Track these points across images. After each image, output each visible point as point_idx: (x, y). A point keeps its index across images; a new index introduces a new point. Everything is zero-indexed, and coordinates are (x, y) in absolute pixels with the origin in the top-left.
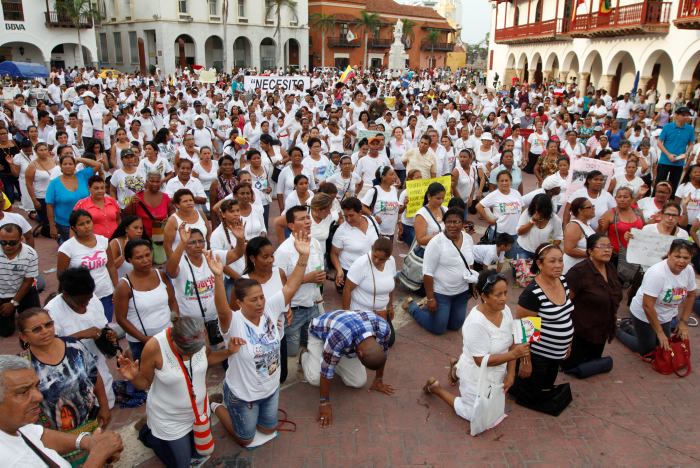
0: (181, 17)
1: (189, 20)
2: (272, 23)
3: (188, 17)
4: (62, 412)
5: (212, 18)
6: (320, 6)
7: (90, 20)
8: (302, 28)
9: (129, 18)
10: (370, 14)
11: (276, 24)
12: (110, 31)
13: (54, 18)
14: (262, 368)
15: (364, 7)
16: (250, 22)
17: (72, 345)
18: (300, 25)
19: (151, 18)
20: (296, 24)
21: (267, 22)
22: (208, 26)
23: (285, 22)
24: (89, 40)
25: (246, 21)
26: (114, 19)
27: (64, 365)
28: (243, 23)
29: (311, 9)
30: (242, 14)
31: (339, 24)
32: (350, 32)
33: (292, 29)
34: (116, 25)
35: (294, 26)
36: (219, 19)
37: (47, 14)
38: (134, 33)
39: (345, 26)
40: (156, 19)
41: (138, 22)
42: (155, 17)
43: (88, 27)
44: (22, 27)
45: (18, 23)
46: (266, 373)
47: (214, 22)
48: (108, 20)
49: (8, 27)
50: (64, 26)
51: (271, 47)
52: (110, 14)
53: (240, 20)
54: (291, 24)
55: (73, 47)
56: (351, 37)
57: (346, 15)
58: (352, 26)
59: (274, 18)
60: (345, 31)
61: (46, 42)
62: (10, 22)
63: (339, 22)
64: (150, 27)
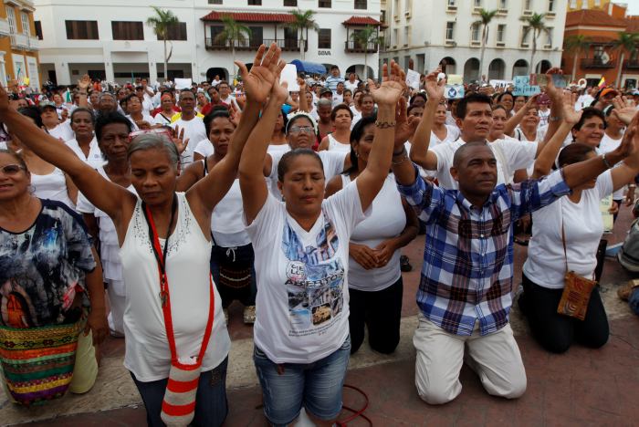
0: (447, 43)
1: (453, 45)
2: (527, 46)
3: (453, 43)
4: (9, 300)
5: (473, 43)
6: (577, 30)
7: (376, 47)
8: (556, 50)
9: (406, 46)
10: (629, 36)
11: (531, 47)
12: (391, 57)
13: (351, 46)
14: (299, 308)
15: (623, 30)
16: (506, 46)
17: (51, 212)
18: (554, 47)
19: (423, 44)
20: (550, 47)
21: (522, 46)
22: (468, 50)
23: (540, 46)
24: (373, 62)
25: (503, 45)
26: (395, 47)
27: (27, 237)
28: (500, 47)
29: (566, 33)
30: (500, 39)
31: (594, 46)
32: (605, 54)
33: (546, 51)
34: (396, 52)
35: (548, 49)
36: (479, 44)
37: (347, 43)
38: (409, 57)
39: (601, 48)
40: (427, 45)
41: (413, 48)
42: (426, 43)
43: (375, 52)
44: (329, 53)
45: (326, 50)
46: (308, 318)
47: (475, 47)
48: (391, 48)
49: (320, 53)
50: (357, 52)
51: (525, 68)
52: (393, 44)
53: (498, 45)
54: (545, 47)
55: (362, 67)
56: (606, 58)
57: (603, 38)
58: (608, 48)
59: (530, 42)
60: (600, 54)
61: (344, 63)
62: (322, 50)
63: (594, 44)
64: (421, 52)
